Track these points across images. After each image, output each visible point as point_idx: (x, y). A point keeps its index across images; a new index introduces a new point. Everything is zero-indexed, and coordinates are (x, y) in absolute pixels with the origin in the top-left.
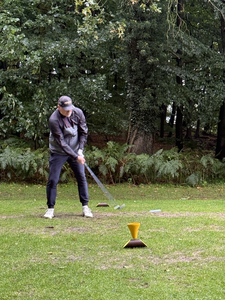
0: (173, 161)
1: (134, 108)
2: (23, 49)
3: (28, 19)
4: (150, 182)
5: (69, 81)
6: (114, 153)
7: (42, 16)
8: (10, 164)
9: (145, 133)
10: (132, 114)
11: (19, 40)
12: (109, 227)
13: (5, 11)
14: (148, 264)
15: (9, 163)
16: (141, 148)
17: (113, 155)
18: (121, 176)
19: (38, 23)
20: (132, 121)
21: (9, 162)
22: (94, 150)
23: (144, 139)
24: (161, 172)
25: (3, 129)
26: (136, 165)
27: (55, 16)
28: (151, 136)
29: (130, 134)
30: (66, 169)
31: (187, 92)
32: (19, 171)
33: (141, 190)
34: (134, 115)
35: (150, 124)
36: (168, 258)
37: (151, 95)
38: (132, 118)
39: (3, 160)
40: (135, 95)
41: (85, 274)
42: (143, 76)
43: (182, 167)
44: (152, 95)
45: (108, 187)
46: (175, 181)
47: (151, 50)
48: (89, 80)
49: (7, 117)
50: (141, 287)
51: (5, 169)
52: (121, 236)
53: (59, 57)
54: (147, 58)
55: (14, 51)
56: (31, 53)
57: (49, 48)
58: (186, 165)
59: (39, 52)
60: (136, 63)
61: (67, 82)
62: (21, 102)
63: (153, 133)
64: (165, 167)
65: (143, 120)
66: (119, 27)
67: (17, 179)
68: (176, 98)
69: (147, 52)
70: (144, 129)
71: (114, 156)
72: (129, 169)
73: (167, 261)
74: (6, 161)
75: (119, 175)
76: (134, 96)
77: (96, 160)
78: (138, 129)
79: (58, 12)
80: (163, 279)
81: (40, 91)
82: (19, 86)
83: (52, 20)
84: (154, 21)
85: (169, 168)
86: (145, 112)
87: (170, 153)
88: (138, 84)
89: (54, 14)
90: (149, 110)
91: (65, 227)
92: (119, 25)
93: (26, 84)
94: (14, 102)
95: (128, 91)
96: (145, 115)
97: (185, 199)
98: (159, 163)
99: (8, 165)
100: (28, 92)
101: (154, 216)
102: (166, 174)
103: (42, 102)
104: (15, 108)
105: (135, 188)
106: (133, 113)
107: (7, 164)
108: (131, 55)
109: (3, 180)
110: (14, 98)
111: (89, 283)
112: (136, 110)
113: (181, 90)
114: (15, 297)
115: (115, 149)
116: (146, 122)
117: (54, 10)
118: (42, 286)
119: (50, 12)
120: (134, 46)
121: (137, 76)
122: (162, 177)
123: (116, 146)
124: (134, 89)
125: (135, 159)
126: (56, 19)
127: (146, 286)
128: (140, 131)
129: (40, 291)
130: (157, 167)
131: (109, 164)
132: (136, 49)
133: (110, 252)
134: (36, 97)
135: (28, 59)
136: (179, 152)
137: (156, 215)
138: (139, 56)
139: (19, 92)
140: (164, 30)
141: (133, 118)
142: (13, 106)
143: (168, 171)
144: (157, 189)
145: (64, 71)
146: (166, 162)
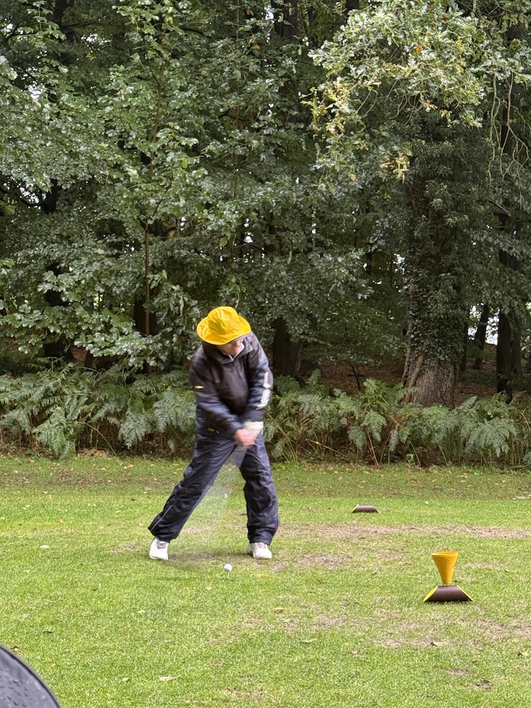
0: (497, 421)
1: (417, 313)
2: (202, 198)
3: (212, 140)
4: (450, 462)
5: (290, 259)
6: (378, 402)
7: (240, 132)
8: (174, 423)
9: (439, 363)
10: (413, 326)
11: (196, 180)
12: (386, 557)
13: (171, 124)
14: (481, 638)
15: (171, 421)
16: (430, 393)
17: (376, 406)
18: (393, 450)
19: (231, 146)
20: (412, 339)
21: (172, 418)
22: (339, 397)
23: (437, 376)
24: (472, 442)
25: (160, 354)
26: (422, 427)
27: (265, 132)
28: (451, 369)
29: (409, 366)
30: (284, 433)
31: (522, 284)
32: (191, 436)
33: (432, 479)
34: (417, 328)
35: (450, 346)
36: (520, 627)
37: (451, 288)
38: (413, 333)
39: (160, 415)
40: (419, 288)
41: (357, 656)
42: (436, 249)
43: (515, 433)
44: (454, 288)
45: (366, 470)
46: (501, 461)
47: (453, 198)
48: (331, 259)
49: (169, 330)
50: (476, 688)
51: (163, 431)
52: (414, 577)
53: (272, 213)
54: (445, 214)
55: (186, 200)
56: (218, 205)
57: (253, 195)
58: (524, 429)
59: (234, 203)
60: (422, 224)
61: (286, 263)
62: (196, 302)
63: (455, 363)
64: (482, 433)
65: (435, 338)
66: (397, 156)
67: (185, 452)
68: (499, 296)
69: (444, 202)
70: (438, 354)
71: (378, 410)
72: (409, 436)
73: (518, 632)
74: (167, 416)
75: (388, 448)
76: (418, 290)
77: (343, 416)
78: (426, 356)
79: (270, 125)
80: (517, 673)
81: (234, 280)
82: (191, 270)
83: (259, 140)
84: (459, 142)
85: (489, 435)
86: (440, 321)
87: (491, 405)
88: (426, 265)
89: (264, 129)
90: (448, 318)
91: (298, 554)
92: (399, 153)
93: (205, 265)
94: (181, 302)
95: (406, 280)
96: (439, 328)
97: (523, 498)
98: (469, 425)
99: (169, 423)
100: (209, 281)
101: (473, 534)
102: (483, 447)
103: (237, 302)
104: (184, 313)
105: (421, 474)
106: (416, 323)
107: (167, 423)
108: (412, 208)
109: (160, 453)
110: (182, 292)
111: (369, 676)
112: (422, 316)
113: (511, 280)
114: (226, 701)
115: (380, 396)
116: (441, 341)
117: (264, 120)
118: (277, 680)
119: (256, 125)
120: (417, 191)
121: (424, 250)
122: (475, 452)
123: (381, 388)
124: (417, 275)
125: (420, 416)
126: (267, 138)
127: (485, 686)
128: (429, 360)
129: (274, 690)
130: (464, 433)
131: (369, 425)
132: (423, 197)
133: (398, 610)
134: (226, 292)
135: (211, 217)
136: (508, 402)
137: (476, 534)
138: (428, 211)
139: (191, 280)
140: (480, 160)
141: (415, 333)
142: (179, 309)
143: (487, 441)
144: (466, 477)
145: (281, 240)
146: (483, 422)
